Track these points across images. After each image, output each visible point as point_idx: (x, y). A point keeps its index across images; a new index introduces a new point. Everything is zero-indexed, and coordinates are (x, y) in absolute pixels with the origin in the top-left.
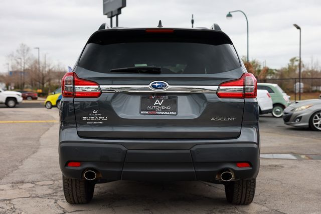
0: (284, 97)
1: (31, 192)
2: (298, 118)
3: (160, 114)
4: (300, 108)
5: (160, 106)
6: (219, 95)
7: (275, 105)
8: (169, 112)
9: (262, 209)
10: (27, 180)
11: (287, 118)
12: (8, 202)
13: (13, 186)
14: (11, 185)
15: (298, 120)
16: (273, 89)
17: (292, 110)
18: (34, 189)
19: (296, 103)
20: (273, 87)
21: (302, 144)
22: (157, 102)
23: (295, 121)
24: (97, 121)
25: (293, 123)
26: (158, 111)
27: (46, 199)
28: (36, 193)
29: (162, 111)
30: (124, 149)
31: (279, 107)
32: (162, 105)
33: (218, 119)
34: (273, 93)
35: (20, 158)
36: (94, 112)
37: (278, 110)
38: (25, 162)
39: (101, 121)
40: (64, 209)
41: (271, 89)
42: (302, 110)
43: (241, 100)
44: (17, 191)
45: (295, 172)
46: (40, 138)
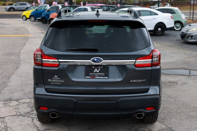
0: (182, 17)
1: (16, 110)
2: (190, 36)
3: (98, 78)
4: (192, 30)
5: (98, 73)
6: (136, 66)
7: (176, 22)
8: (104, 77)
9: (162, 127)
10: (13, 98)
11: (183, 36)
12: (3, 119)
13: (5, 104)
14: (3, 102)
15: (190, 38)
16: (175, 11)
17: (187, 31)
18: (18, 106)
19: (190, 25)
20: (175, 10)
21: (192, 59)
22: (96, 70)
23: (188, 38)
24: (57, 82)
25: (187, 39)
26: (96, 76)
27: (26, 118)
28: (20, 111)
29: (99, 76)
30: (75, 100)
31: (179, 24)
32: (99, 72)
33: (135, 81)
34: (175, 14)
35: (8, 74)
36: (55, 76)
37: (178, 25)
38: (12, 79)
39: (60, 82)
40: (38, 127)
41: (174, 12)
42: (193, 31)
43: (150, 68)
44: (7, 109)
45: (185, 89)
46: (20, 53)
